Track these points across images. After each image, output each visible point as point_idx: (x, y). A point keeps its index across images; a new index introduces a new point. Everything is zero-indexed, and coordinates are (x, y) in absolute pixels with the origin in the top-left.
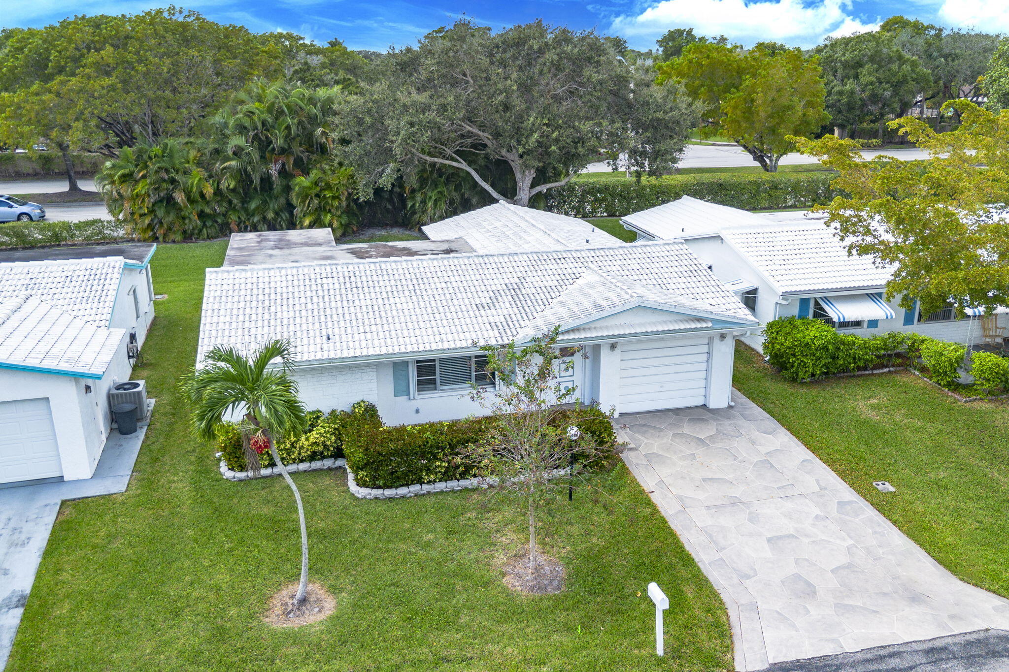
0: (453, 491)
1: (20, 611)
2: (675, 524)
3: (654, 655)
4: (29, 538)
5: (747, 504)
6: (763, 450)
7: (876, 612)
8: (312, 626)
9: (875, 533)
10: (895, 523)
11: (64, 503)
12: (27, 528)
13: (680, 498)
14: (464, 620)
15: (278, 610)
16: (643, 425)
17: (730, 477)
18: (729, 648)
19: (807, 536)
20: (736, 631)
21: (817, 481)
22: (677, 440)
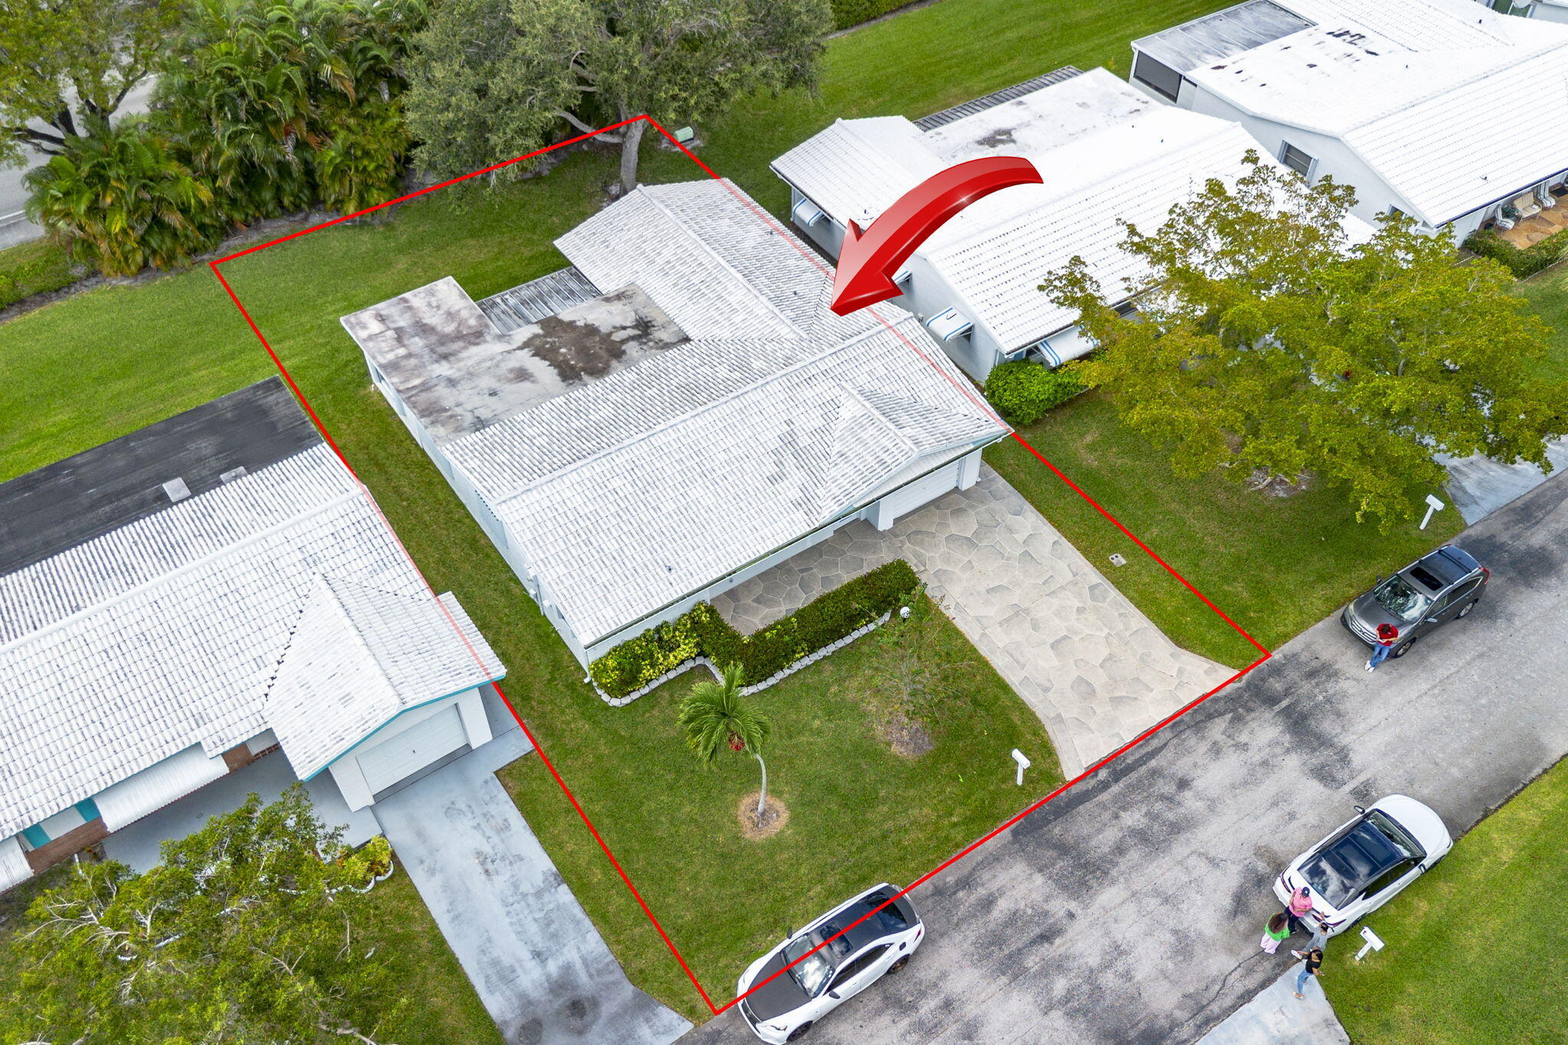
0: (808, 667)
1: (564, 888)
2: (984, 651)
3: (1016, 786)
4: (506, 820)
5: (1027, 611)
6: (1020, 537)
7: (1136, 699)
8: (782, 832)
9: (1120, 615)
10: (1131, 599)
11: (496, 773)
12: (493, 809)
13: (978, 619)
14: (883, 793)
15: (748, 824)
16: (917, 532)
17: (1004, 582)
18: (1057, 764)
19: (1076, 633)
20: (1056, 745)
21: (1069, 566)
22: (951, 546)
